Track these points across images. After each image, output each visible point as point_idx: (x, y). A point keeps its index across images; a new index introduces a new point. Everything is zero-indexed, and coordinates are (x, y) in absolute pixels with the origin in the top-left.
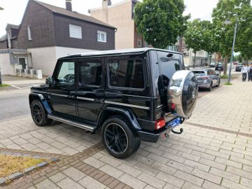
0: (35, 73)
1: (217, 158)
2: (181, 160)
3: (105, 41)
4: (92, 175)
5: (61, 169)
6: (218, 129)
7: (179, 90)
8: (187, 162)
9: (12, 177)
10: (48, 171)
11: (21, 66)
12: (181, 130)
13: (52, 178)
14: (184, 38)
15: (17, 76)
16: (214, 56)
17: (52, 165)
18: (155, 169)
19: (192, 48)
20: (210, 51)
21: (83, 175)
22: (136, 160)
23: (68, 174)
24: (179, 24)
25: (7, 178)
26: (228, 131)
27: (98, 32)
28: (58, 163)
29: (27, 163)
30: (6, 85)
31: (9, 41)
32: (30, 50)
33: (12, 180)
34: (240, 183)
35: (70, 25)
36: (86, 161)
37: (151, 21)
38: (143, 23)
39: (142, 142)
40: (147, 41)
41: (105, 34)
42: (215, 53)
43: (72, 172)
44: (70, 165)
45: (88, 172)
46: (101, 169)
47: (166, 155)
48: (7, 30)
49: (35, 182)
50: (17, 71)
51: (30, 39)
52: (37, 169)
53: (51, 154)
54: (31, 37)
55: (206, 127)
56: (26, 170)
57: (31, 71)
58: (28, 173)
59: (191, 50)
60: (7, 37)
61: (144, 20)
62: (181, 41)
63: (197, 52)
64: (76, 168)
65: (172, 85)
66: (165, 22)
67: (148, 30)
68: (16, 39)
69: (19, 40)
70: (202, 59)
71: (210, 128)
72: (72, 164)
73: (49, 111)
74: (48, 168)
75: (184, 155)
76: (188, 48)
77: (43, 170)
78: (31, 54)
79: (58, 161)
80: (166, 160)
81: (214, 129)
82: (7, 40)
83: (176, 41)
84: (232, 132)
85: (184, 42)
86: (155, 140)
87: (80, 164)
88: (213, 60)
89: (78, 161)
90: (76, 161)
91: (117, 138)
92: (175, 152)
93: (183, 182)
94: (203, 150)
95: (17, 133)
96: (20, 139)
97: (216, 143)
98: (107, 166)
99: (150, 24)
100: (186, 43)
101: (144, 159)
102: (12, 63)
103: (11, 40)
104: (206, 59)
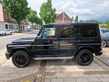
19: (31, 21)
24: (27, 10)
37: (13, 7)
38: (9, 7)
61: (9, 5)
66: (21, 9)
67: (12, 11)
76: (29, 21)
99: (13, 9)
100: (28, 19)
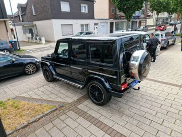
0: (40, 39)
1: (163, 106)
2: (138, 107)
3: (87, 12)
4: (83, 116)
5: (65, 112)
6: (167, 84)
7: (137, 64)
8: (142, 108)
9: (39, 117)
10: (58, 113)
11: (30, 34)
12: (139, 88)
13: (60, 117)
14: (149, 3)
15: (28, 42)
16: (174, 16)
17: (59, 109)
18: (121, 113)
19: (156, 11)
20: (171, 12)
21: (78, 116)
22: (109, 107)
23: (69, 115)
25: (36, 118)
26: (174, 85)
27: (82, 5)
28: (63, 108)
29: (46, 108)
30: (23, 50)
31: (21, 16)
32: (35, 23)
33: (39, 119)
34: (175, 123)
35: (61, 2)
36: (79, 107)
39: (113, 97)
40: (119, 9)
41: (87, 6)
42: (175, 13)
43: (71, 114)
44: (69, 109)
45: (80, 114)
46: (88, 112)
47: (128, 103)
48: (18, 8)
49: (51, 120)
50: (29, 38)
51: (34, 14)
52: (51, 112)
53: (58, 102)
54: (35, 13)
55: (159, 82)
56: (46, 113)
57: (38, 38)
58: (47, 115)
59: (155, 12)
60: (18, 13)
62: (146, 6)
63: (160, 14)
64: (73, 111)
65: (133, 61)
68: (25, 14)
69: (27, 15)
70: (163, 19)
71: (161, 82)
72: (71, 109)
73: (54, 73)
74: (57, 111)
75: (141, 103)
76: (152, 11)
77: (55, 113)
78: (36, 25)
79: (63, 106)
80: (128, 107)
81: (164, 83)
82: (19, 16)
83: (142, 7)
84: (177, 86)
85: (149, 6)
86: (120, 97)
87: (76, 108)
88: (173, 18)
89: (74, 107)
90: (73, 107)
91: (97, 93)
92: (134, 101)
93: (138, 122)
94: (154, 100)
95: (36, 87)
96: (39, 92)
97: (164, 94)
98: (91, 111)
100: (151, 7)
101: (114, 106)
102: (25, 33)
103: (22, 15)
104: (167, 19)
